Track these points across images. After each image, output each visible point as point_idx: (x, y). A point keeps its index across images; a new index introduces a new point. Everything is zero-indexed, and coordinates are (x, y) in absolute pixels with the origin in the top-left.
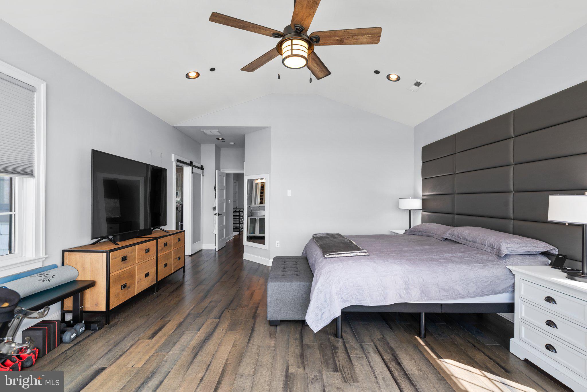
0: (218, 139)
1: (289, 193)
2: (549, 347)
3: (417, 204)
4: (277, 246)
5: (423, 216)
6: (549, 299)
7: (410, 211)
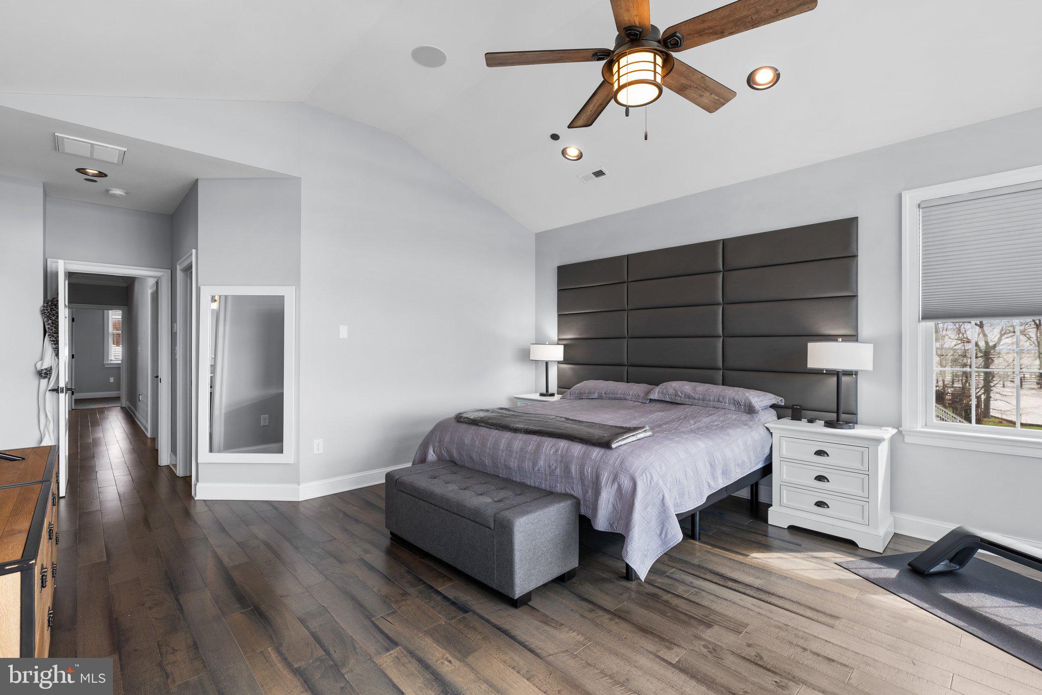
0: (81, 171)
1: (344, 332)
2: (820, 504)
3: (557, 353)
4: (316, 451)
5: (559, 370)
6: (820, 453)
7: (547, 363)
